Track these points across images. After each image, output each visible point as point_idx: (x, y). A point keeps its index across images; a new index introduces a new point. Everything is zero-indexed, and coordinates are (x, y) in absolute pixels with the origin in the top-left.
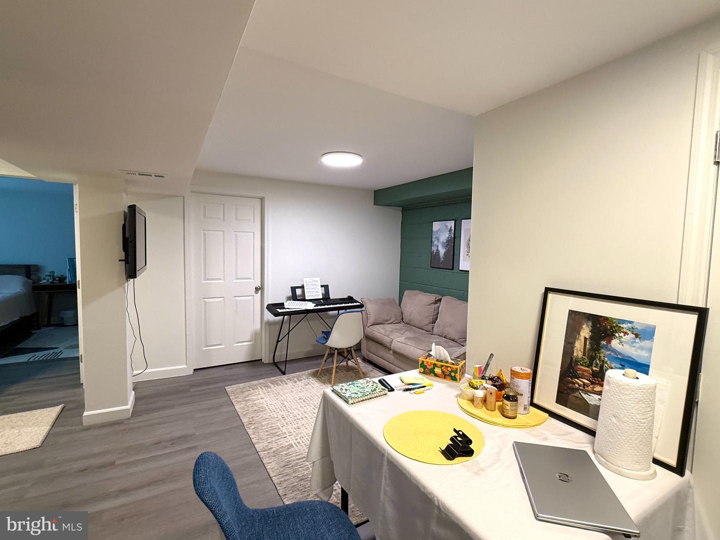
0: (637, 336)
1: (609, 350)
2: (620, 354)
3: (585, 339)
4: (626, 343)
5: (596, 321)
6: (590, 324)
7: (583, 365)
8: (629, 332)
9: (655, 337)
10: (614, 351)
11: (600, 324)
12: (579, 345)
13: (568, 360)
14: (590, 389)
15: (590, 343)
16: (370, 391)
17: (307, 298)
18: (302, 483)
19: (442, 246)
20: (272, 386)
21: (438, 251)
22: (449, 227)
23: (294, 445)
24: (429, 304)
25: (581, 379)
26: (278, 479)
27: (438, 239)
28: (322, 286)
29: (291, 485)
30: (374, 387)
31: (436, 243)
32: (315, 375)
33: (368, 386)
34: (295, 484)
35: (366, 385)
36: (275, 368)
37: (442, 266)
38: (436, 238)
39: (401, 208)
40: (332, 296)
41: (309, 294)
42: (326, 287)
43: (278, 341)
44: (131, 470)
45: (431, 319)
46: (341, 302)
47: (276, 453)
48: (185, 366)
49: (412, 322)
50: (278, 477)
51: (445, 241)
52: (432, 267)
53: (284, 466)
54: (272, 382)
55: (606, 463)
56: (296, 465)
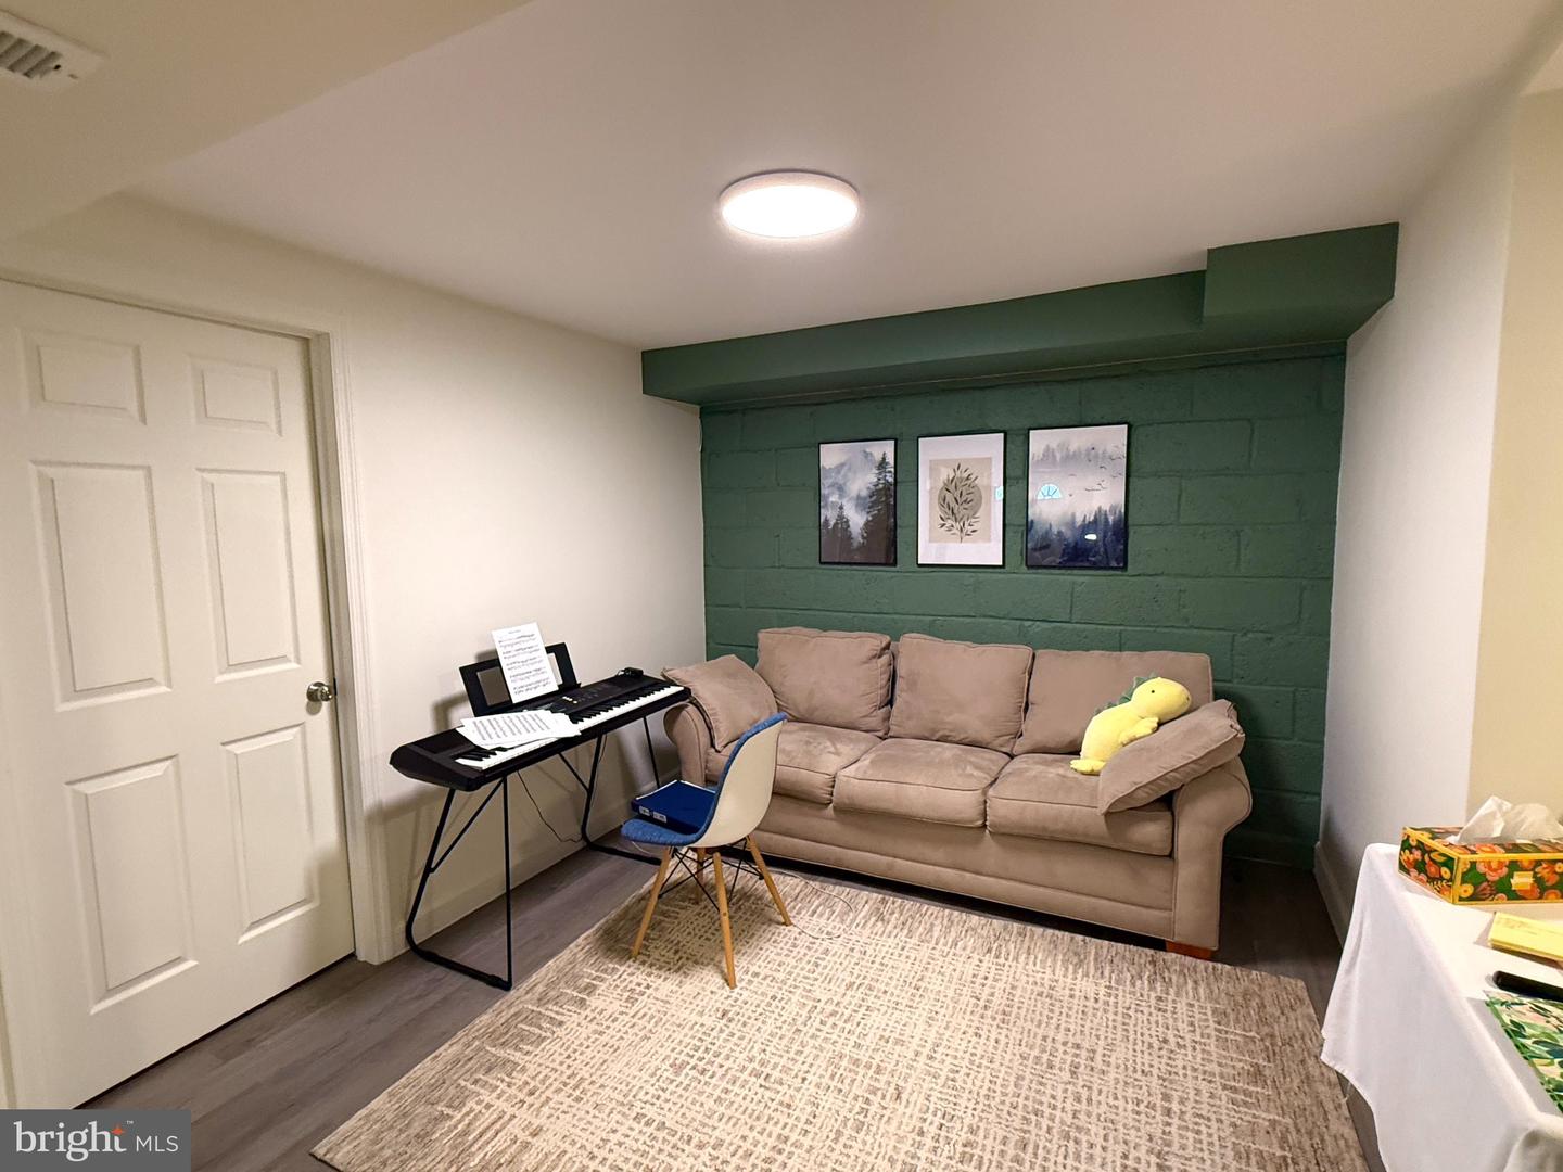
17: (516, 699)
19: (857, 506)
21: (843, 522)
22: (878, 457)
27: (841, 489)
28: (549, 650)
31: (834, 498)
37: (857, 558)
38: (832, 486)
39: (698, 407)
40: (585, 676)
41: (519, 684)
42: (559, 652)
43: (429, 870)
45: (880, 694)
46: (619, 691)
51: (865, 493)
52: (821, 563)
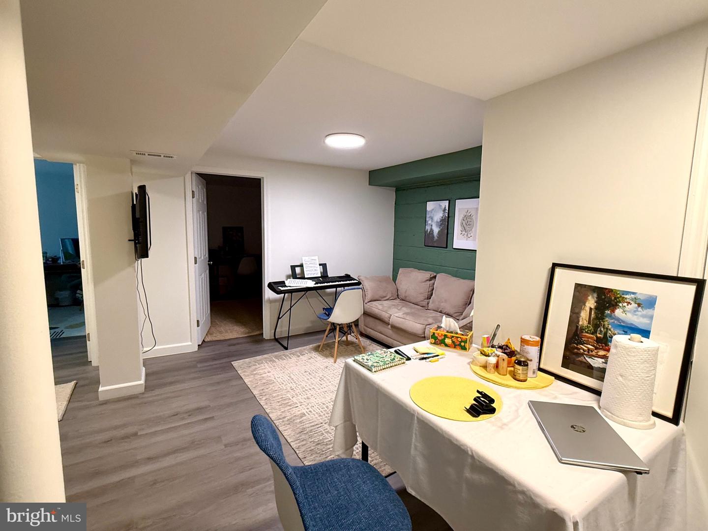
0: (639, 305)
1: (613, 318)
2: (623, 322)
3: (591, 309)
4: (628, 312)
5: (601, 292)
6: (595, 295)
7: (587, 333)
8: (632, 302)
9: (656, 306)
10: (618, 319)
11: (605, 295)
12: (584, 315)
13: (574, 328)
14: (594, 353)
15: (595, 313)
16: (389, 360)
17: (306, 277)
18: (319, 447)
19: (436, 225)
20: (277, 360)
21: (432, 230)
22: (444, 207)
23: (306, 413)
24: (423, 281)
25: (586, 345)
26: (296, 444)
27: (432, 219)
28: (320, 265)
29: (309, 449)
30: (393, 357)
31: (430, 222)
32: (317, 349)
33: (386, 355)
34: (312, 448)
35: (385, 355)
36: (277, 344)
37: (435, 245)
38: (429, 217)
39: (395, 188)
40: (330, 274)
41: (308, 273)
42: (324, 266)
43: (279, 318)
44: (153, 440)
45: (426, 295)
46: (338, 279)
47: (291, 421)
48: (190, 343)
49: (407, 298)
50: (296, 442)
51: (439, 220)
52: (426, 246)
53: (300, 433)
54: (276, 357)
55: (612, 417)
56: (311, 431)
